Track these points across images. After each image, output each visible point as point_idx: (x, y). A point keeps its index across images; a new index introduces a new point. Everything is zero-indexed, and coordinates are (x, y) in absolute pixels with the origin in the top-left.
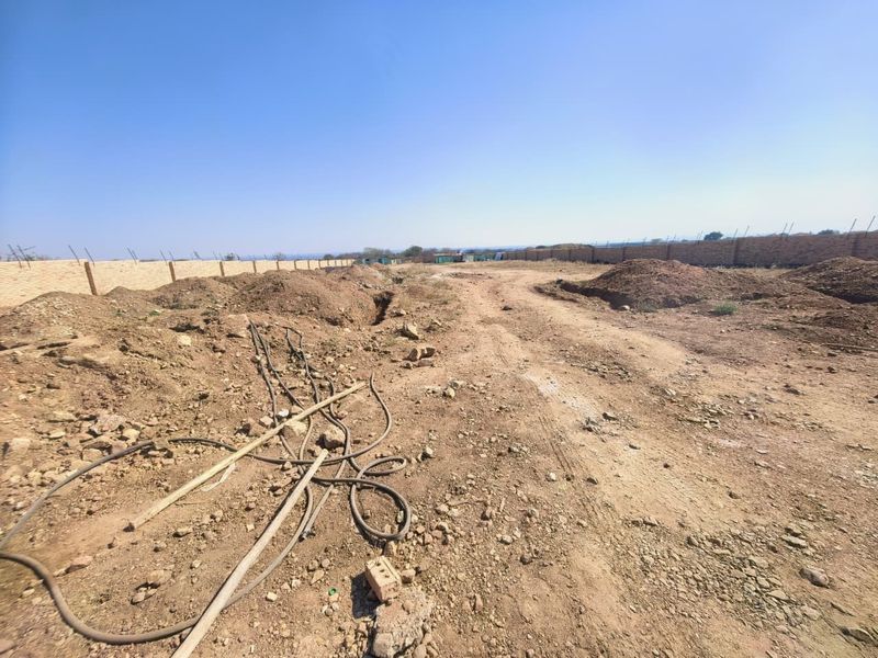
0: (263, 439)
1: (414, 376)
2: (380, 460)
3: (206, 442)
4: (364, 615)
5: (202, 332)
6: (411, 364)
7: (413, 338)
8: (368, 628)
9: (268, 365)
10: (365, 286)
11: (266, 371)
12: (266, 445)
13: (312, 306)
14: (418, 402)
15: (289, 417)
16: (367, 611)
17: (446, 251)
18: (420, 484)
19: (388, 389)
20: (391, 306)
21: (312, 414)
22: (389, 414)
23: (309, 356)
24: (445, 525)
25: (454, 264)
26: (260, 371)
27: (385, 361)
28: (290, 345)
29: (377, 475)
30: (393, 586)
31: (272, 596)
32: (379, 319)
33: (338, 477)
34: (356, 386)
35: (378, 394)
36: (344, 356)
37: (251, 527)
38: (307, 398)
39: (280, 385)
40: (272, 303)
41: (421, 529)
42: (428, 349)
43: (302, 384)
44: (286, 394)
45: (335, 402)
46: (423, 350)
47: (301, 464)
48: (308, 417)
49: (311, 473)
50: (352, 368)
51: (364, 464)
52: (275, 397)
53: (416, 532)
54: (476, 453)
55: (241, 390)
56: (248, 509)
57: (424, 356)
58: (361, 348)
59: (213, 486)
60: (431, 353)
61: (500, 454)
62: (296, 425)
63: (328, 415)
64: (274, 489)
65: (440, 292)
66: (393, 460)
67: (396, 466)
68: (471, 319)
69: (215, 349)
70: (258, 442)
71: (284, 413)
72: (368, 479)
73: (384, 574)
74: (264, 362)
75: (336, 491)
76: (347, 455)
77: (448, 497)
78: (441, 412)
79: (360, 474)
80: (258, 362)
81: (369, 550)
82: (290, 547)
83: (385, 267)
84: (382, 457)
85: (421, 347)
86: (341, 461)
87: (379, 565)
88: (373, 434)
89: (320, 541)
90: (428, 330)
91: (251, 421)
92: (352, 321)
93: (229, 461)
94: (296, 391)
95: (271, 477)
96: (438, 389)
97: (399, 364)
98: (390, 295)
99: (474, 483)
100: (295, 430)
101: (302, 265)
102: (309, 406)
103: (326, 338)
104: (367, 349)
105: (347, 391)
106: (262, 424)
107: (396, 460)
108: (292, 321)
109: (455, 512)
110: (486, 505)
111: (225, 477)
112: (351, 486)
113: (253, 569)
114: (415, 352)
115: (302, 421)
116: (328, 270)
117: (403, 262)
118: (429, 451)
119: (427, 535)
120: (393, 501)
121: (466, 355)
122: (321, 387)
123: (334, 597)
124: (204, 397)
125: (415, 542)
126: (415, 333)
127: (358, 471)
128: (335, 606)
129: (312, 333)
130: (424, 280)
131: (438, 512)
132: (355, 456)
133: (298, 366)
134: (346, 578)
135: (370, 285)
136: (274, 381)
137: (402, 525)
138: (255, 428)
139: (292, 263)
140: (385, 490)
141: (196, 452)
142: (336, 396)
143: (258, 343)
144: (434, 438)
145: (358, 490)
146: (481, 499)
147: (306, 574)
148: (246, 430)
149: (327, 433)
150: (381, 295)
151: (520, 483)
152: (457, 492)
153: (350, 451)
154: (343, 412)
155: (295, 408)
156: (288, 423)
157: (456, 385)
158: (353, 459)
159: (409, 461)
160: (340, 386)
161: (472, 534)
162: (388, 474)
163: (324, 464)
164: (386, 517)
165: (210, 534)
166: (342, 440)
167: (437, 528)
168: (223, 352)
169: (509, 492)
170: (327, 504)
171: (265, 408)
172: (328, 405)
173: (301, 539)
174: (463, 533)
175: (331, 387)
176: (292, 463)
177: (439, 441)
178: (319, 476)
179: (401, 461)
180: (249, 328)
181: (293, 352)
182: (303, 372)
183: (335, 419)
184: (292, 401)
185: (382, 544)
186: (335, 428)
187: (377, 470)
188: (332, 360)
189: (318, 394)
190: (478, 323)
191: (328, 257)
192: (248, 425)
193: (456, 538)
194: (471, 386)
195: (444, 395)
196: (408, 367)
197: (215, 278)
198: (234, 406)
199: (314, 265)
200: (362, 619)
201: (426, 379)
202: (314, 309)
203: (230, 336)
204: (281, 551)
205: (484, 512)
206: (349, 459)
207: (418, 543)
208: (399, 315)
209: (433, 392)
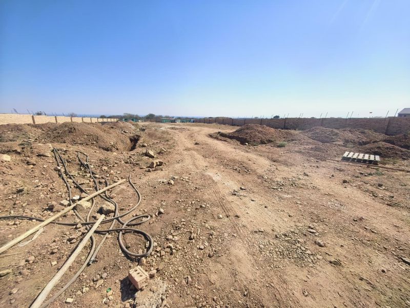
0: (62, 212)
1: (152, 175)
2: (135, 217)
3: (22, 218)
4: (127, 299)
5: (19, 153)
6: (151, 169)
7: (152, 157)
8: (131, 305)
9: (65, 172)
10: (125, 132)
11: (64, 175)
12: (65, 216)
13: (94, 140)
14: (155, 188)
15: (80, 199)
16: (130, 296)
17: (166, 117)
18: (158, 227)
19: (139, 182)
20: (139, 142)
21: (94, 197)
22: (140, 194)
23: (92, 167)
24: (171, 245)
25: (171, 124)
26: (60, 175)
27: (137, 169)
28: (80, 161)
29: (134, 225)
30: (145, 280)
31: (69, 300)
32: (133, 148)
33: (111, 229)
34: (121, 181)
35: (133, 185)
36: (114, 166)
37: (54, 263)
38: (91, 189)
39: (74, 182)
40: (68, 139)
41: (159, 249)
42: (160, 162)
43: (88, 181)
44: (77, 187)
45: (108, 190)
46: (157, 163)
47: (88, 224)
48: (92, 199)
49: (95, 228)
50: (118, 172)
51: (126, 220)
52: (70, 189)
53: (156, 251)
54: (186, 210)
55: (47, 186)
56: (52, 253)
57: (157, 165)
58: (123, 162)
59: (27, 243)
60: (161, 164)
61: (196, 209)
62: (85, 203)
63: (104, 197)
64: (70, 240)
65: (165, 136)
66: (142, 217)
67: (144, 219)
68: (180, 148)
69: (28, 163)
70: (59, 214)
71: (77, 197)
72: (129, 228)
73: (139, 274)
74: (63, 170)
75: (110, 236)
76: (116, 216)
77: (172, 231)
78: (167, 191)
79: (124, 226)
80: (59, 171)
81: (130, 264)
82: (81, 270)
83: (136, 123)
84: (136, 215)
85: (156, 161)
86: (112, 220)
87: (136, 271)
88: (131, 205)
89: (101, 264)
90: (159, 153)
91: (54, 203)
92: (117, 149)
93: (39, 227)
94: (84, 186)
95: (68, 233)
96: (165, 181)
97: (144, 170)
98: (139, 136)
99: (185, 223)
100: (84, 206)
101: (87, 120)
102: (92, 193)
103: (102, 157)
104: (127, 163)
105: (115, 184)
106: (62, 205)
107: (144, 217)
108: (81, 148)
109: (176, 238)
110: (191, 233)
111: (35, 237)
112: (119, 232)
113: (57, 287)
114: (153, 163)
115: (88, 201)
116: (103, 123)
117: (145, 121)
118: (162, 210)
119: (162, 252)
120: (143, 237)
121: (179, 165)
122: (100, 183)
123: (110, 292)
124: (20, 191)
125: (155, 256)
126: (153, 155)
127: (123, 224)
128: (111, 297)
129: (93, 155)
130: (156, 130)
131: (168, 240)
132: (121, 217)
133: (85, 172)
134: (117, 281)
135: (127, 132)
136: (69, 180)
137: (148, 249)
138: (56, 207)
139: (81, 118)
140: (138, 232)
141: (14, 224)
142: (109, 187)
143: (59, 160)
144: (164, 204)
145: (123, 234)
146: (189, 230)
147: (92, 283)
148: (51, 209)
149: (104, 206)
150: (133, 137)
151: (207, 221)
152: (177, 228)
153: (118, 214)
154: (113, 195)
155: (84, 195)
156: (79, 203)
157: (174, 178)
158: (119, 218)
159: (151, 216)
160: (111, 182)
161: (185, 247)
162: (140, 224)
163: (103, 223)
164: (139, 246)
165: (26, 271)
166: (113, 209)
167: (167, 247)
168: (34, 165)
169: (202, 226)
170: (105, 243)
171: (63, 196)
172: (104, 192)
173: (88, 265)
174: (180, 248)
175: (106, 182)
176: (82, 224)
177: (167, 206)
178: (99, 230)
179: (147, 217)
180: (53, 151)
181: (82, 165)
182: (88, 175)
183: (109, 199)
184: (82, 191)
185: (138, 260)
186: (109, 203)
187: (134, 222)
188: (106, 168)
189: (98, 187)
190: (184, 150)
191: (103, 117)
192: (53, 206)
193: (177, 251)
194: (182, 178)
195: (169, 183)
196: (149, 171)
197: (28, 125)
198: (42, 196)
199: (94, 120)
200: (127, 301)
201: (159, 176)
202: (95, 142)
203: (39, 156)
204: (75, 273)
205: (190, 236)
206: (117, 219)
207: (158, 256)
208: (144, 146)
209: (163, 182)
